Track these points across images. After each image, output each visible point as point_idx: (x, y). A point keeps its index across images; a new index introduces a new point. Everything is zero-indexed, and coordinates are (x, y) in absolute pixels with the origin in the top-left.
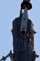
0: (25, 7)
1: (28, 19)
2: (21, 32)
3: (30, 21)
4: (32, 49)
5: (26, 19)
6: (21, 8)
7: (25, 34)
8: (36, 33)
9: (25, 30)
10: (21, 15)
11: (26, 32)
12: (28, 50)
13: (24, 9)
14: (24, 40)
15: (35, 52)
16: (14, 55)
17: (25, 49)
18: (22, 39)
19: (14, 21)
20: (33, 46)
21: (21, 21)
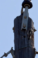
0: (25, 6)
1: (29, 18)
2: (22, 29)
3: (31, 19)
4: (32, 46)
5: (27, 17)
6: (22, 7)
7: (26, 32)
8: (36, 30)
9: (26, 28)
10: (22, 14)
11: (26, 30)
12: (29, 47)
13: (25, 8)
14: (25, 37)
15: (35, 49)
16: (15, 51)
17: (26, 46)
18: (22, 37)
19: (15, 19)
20: (33, 43)
21: (22, 19)
